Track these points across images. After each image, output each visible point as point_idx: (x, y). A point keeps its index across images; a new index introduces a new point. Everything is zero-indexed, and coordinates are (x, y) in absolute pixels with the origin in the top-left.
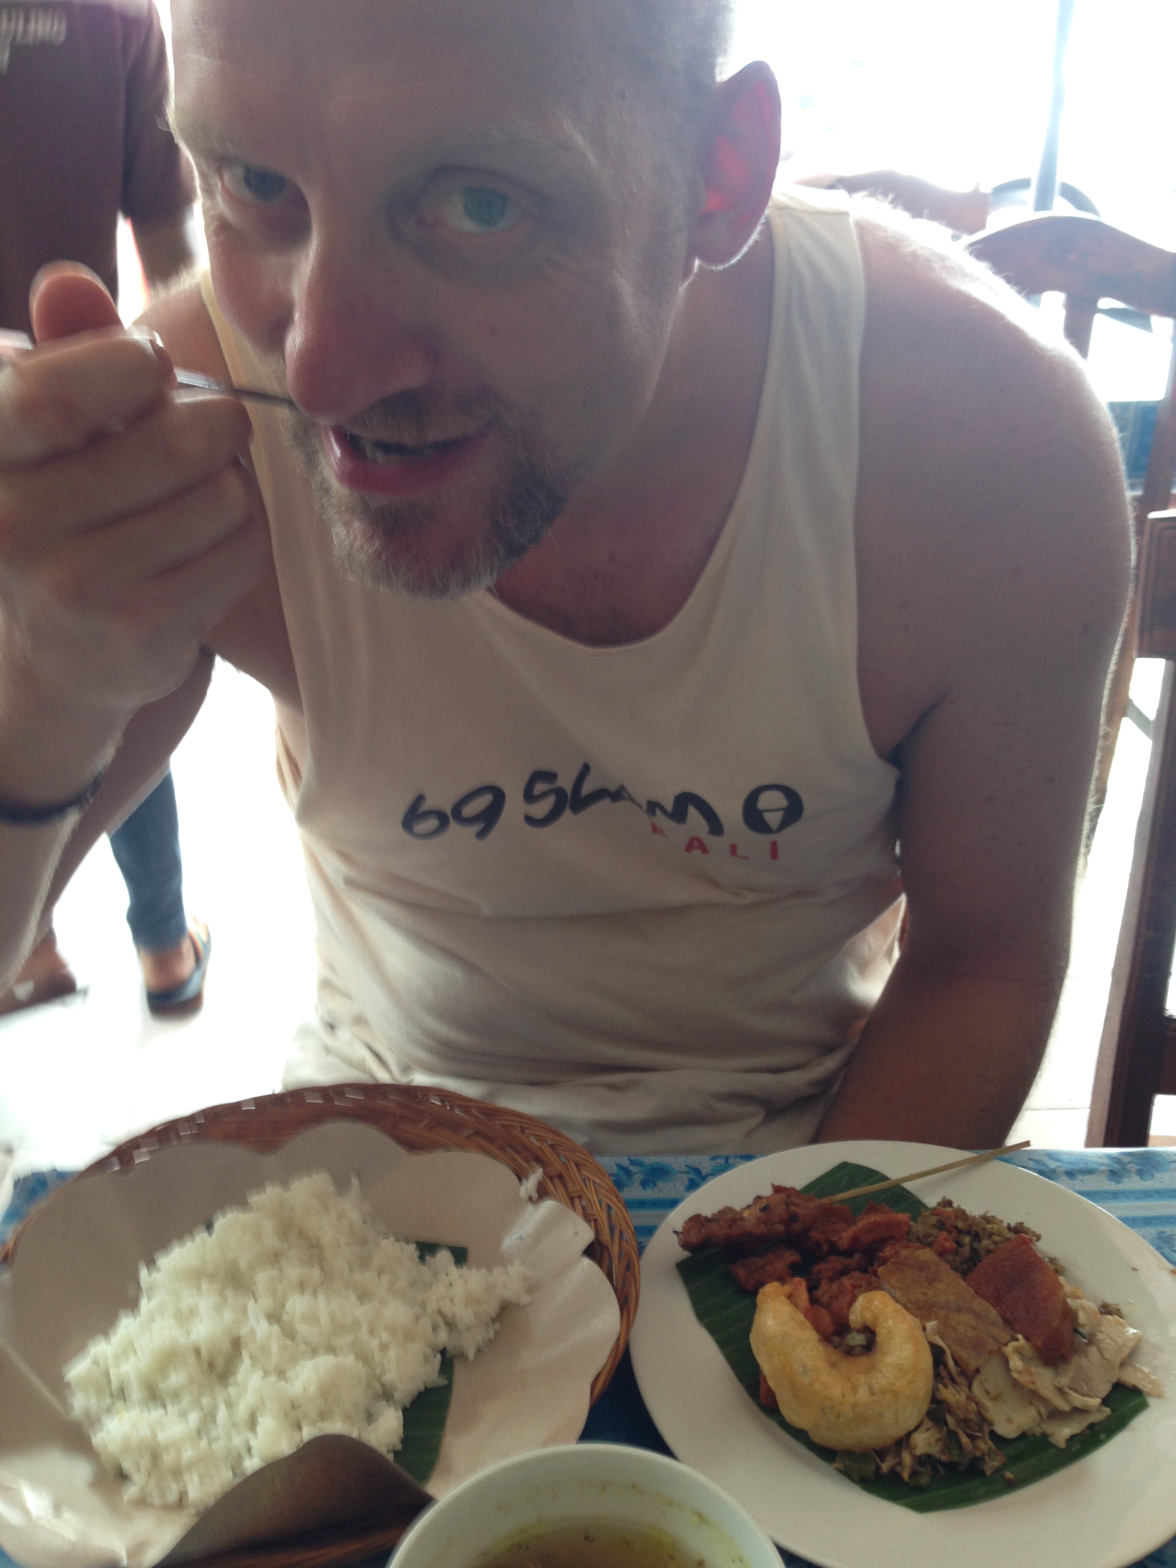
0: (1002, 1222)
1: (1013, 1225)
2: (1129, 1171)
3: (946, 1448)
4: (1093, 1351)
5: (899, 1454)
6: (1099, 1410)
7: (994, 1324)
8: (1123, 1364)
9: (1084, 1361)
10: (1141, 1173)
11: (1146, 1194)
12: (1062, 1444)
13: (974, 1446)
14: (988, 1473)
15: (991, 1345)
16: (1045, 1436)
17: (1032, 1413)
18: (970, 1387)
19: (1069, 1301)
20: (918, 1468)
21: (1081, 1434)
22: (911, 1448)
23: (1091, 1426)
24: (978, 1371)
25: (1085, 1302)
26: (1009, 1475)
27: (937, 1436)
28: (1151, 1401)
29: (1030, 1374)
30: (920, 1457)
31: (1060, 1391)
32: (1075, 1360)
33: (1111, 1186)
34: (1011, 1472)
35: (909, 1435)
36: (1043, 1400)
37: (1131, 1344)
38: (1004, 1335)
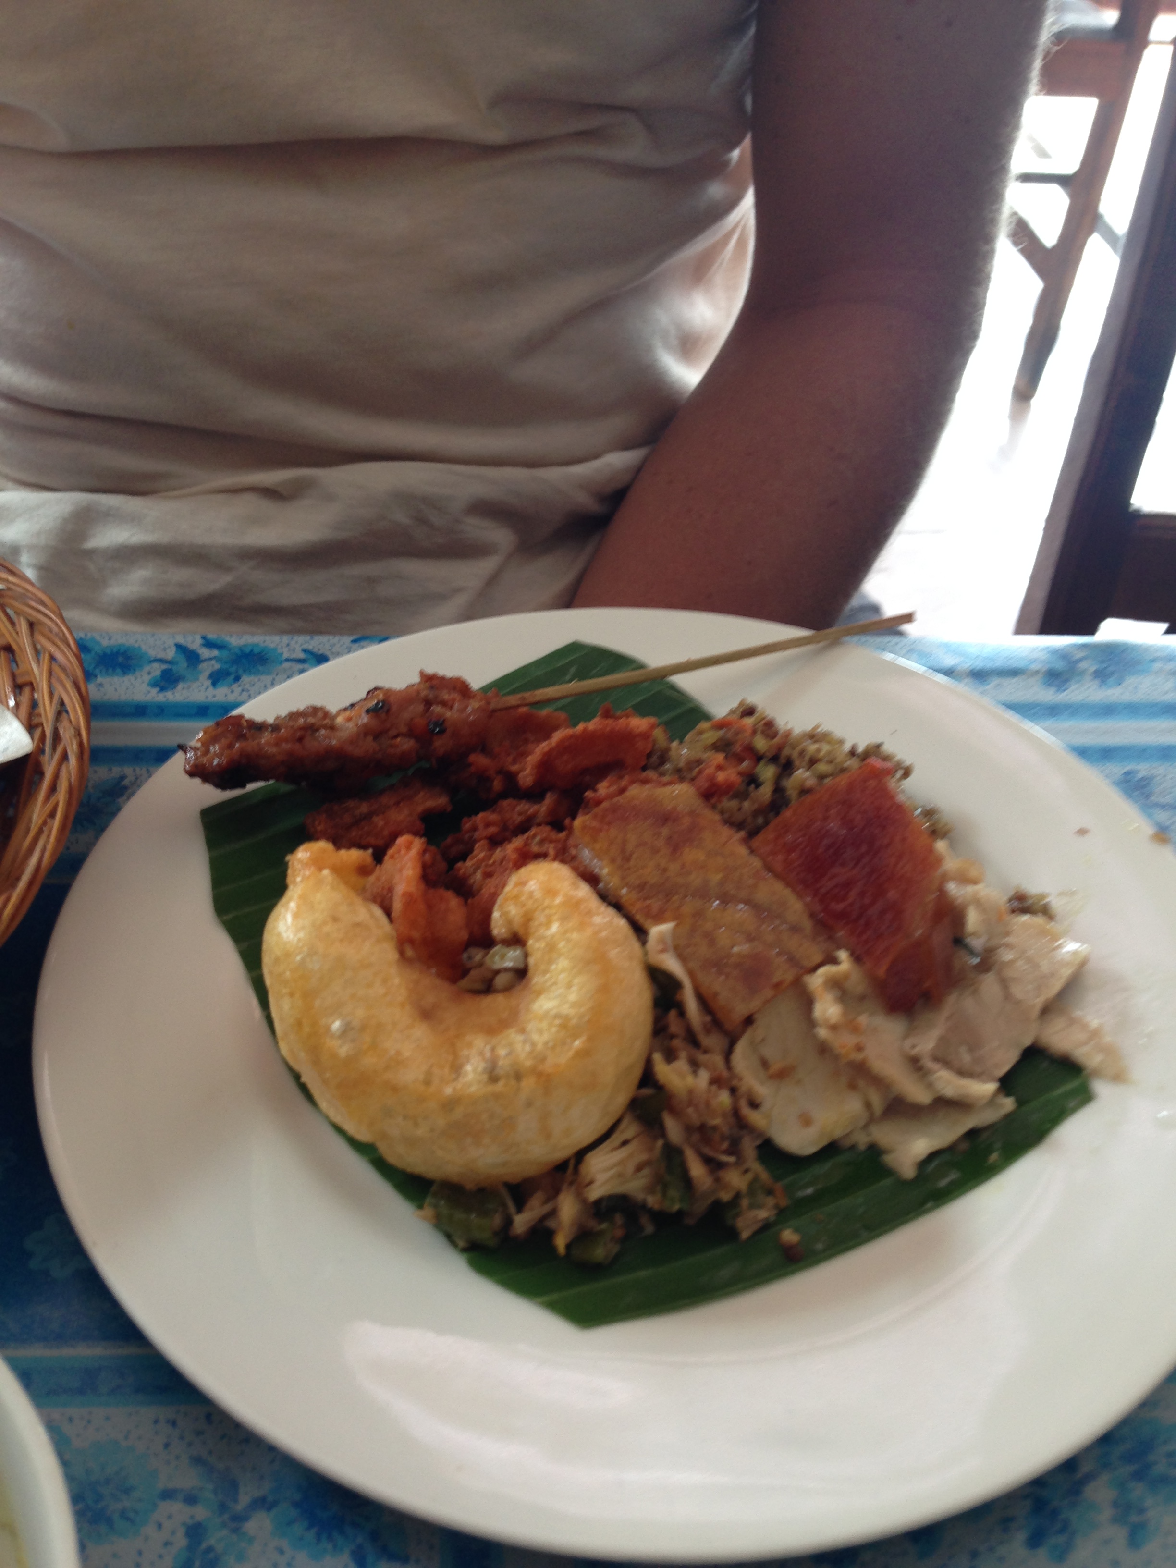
0: (841, 742)
1: (861, 749)
2: (1082, 673)
3: (659, 1183)
4: (989, 984)
5: (554, 1192)
6: (992, 1101)
7: (795, 929)
8: (1047, 1010)
9: (968, 1004)
10: (1102, 676)
11: (1108, 710)
12: (908, 1171)
13: (717, 1180)
14: (745, 1235)
15: (783, 973)
16: (875, 1152)
17: (853, 1106)
18: (728, 1055)
19: (952, 888)
20: (592, 1224)
21: (951, 1149)
22: (580, 1185)
23: (972, 1134)
24: (749, 1021)
25: (982, 890)
26: (789, 1236)
27: (644, 1157)
28: (1101, 1088)
29: (855, 1029)
30: (598, 1202)
31: (915, 1063)
32: (951, 1002)
33: (1048, 695)
34: (797, 1230)
35: (581, 1155)
36: (878, 1082)
37: (1066, 972)
38: (813, 952)
